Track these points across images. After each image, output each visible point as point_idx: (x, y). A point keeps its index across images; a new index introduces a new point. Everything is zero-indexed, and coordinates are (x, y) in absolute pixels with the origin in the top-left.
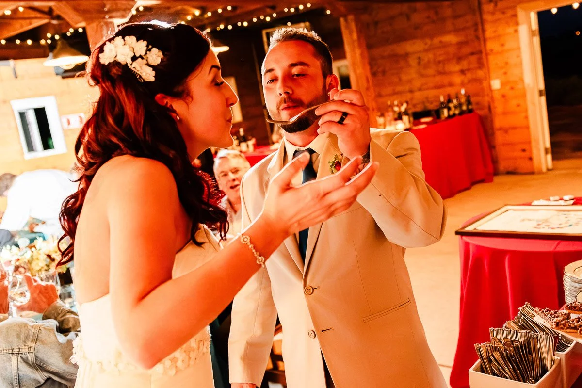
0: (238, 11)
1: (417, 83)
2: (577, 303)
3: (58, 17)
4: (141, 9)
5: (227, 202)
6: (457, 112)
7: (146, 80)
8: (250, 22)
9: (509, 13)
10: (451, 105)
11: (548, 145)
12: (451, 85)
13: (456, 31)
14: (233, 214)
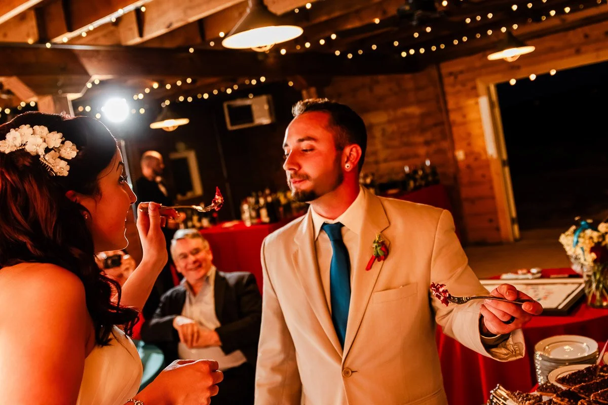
0: (198, 84)
1: (383, 155)
2: (549, 384)
3: (9, 92)
4: (97, 82)
5: (186, 284)
6: (423, 183)
7: (58, 174)
8: (211, 94)
9: (469, 85)
10: (417, 177)
11: (514, 214)
12: (416, 156)
13: (419, 102)
14: (192, 297)
